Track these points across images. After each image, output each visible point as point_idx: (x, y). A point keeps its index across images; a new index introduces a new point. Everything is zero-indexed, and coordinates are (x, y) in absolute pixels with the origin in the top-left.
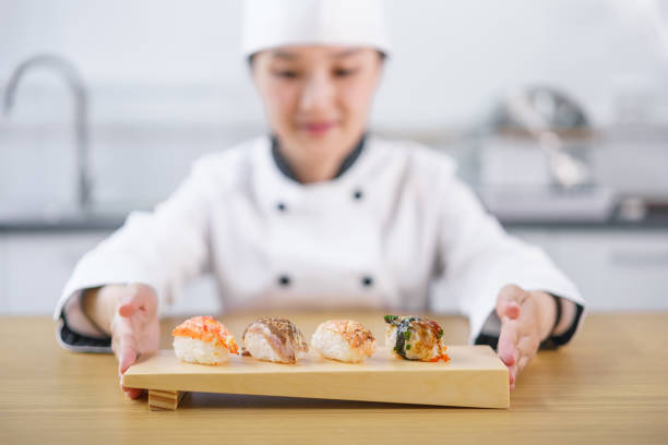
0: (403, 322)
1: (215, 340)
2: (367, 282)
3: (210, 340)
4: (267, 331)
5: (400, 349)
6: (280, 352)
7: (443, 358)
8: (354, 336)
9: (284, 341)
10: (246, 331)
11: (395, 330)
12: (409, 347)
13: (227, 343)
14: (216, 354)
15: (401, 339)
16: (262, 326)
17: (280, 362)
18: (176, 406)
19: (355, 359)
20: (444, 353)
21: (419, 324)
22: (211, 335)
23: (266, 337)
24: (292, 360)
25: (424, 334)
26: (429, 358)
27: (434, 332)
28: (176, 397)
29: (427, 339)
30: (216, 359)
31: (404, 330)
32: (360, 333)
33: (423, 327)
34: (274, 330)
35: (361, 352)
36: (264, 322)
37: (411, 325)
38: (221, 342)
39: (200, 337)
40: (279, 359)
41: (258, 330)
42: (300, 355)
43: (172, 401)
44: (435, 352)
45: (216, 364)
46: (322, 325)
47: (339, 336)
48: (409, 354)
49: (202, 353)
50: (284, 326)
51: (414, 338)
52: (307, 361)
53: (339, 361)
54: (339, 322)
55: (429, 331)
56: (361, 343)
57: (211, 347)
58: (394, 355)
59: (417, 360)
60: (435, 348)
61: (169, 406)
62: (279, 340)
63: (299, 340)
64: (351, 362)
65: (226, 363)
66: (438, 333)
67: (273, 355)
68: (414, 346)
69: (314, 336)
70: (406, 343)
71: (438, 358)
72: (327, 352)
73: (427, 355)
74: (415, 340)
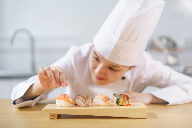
0: (118, 95)
1: (67, 100)
3: (66, 100)
5: (117, 103)
9: (86, 100)
10: (76, 98)
11: (116, 97)
12: (120, 102)
13: (70, 101)
14: (67, 104)
16: (80, 97)
17: (85, 106)
18: (56, 118)
20: (129, 103)
21: (123, 96)
23: (81, 99)
24: (88, 106)
25: (124, 98)
26: (126, 105)
28: (56, 116)
30: (67, 105)
31: (119, 97)
32: (106, 98)
34: (83, 98)
35: (107, 103)
39: (63, 99)
40: (84, 105)
42: (90, 104)
43: (55, 116)
44: (127, 103)
45: (67, 107)
47: (101, 99)
48: (120, 104)
49: (64, 104)
50: (86, 96)
52: (92, 106)
53: (101, 106)
55: (125, 98)
56: (107, 101)
57: (66, 102)
59: (122, 105)
62: (84, 100)
63: (90, 100)
64: (104, 106)
65: (70, 107)
66: (128, 98)
67: (83, 104)
68: (121, 102)
70: (119, 101)
71: (128, 105)
72: (98, 104)
73: (125, 104)
74: (122, 100)
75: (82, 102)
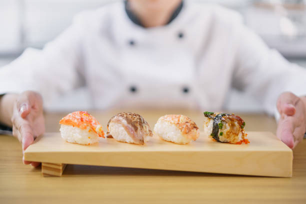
0: (217, 116)
1: (89, 128)
2: (186, 90)
3: (85, 128)
4: (125, 122)
5: (215, 135)
6: (134, 137)
7: (245, 141)
8: (184, 126)
9: (136, 129)
10: (110, 121)
11: (212, 122)
12: (221, 134)
13: (97, 130)
14: (89, 138)
15: (216, 128)
16: (121, 118)
17: (133, 144)
18: (61, 174)
19: (185, 142)
20: (245, 138)
21: (229, 118)
22: (85, 124)
23: (123, 126)
24: (142, 142)
25: (233, 126)
26: (236, 141)
27: (239, 124)
28: (61, 168)
29: (235, 128)
30: (89, 141)
31: (219, 122)
32: (189, 124)
33: (232, 120)
34: (129, 122)
35: (190, 136)
36: (122, 116)
37: (223, 119)
38: (93, 129)
39: (78, 126)
40: (132, 141)
41: (118, 121)
42: (147, 139)
43: (58, 170)
44: (240, 138)
45: (89, 144)
46: (162, 118)
47: (174, 126)
48: (221, 138)
49: (80, 137)
50: (136, 119)
51: (226, 128)
52: (151, 143)
53: (173, 143)
54: (174, 116)
55: (236, 123)
56: (190, 131)
57: (86, 133)
58: (211, 139)
59: (227, 143)
60: (240, 135)
61: (56, 174)
62: (133, 129)
63: (146, 128)
64: (182, 144)
65: (95, 144)
66: (242, 124)
67: (128, 138)
68: (225, 133)
69: (156, 125)
70: (220, 131)
71: (242, 141)
72: (166, 137)
73: (234, 140)
75: (126, 133)
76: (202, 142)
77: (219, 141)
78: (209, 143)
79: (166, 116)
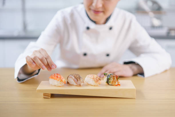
0: (108, 75)
1: (60, 80)
3: (59, 80)
4: (73, 78)
7: (119, 85)
8: (96, 79)
9: (78, 81)
10: (68, 77)
11: (106, 77)
12: (110, 82)
13: (63, 81)
14: (60, 84)
15: (108, 80)
16: (72, 76)
18: (50, 97)
19: (96, 85)
20: (119, 83)
21: (113, 76)
22: (59, 79)
24: (80, 85)
25: (114, 79)
26: (115, 85)
27: (116, 78)
28: (50, 95)
29: (115, 80)
30: (60, 85)
31: (109, 77)
32: (97, 79)
33: (114, 77)
34: (75, 78)
35: (98, 83)
36: (73, 75)
37: (111, 76)
38: (62, 81)
39: (56, 79)
40: (76, 85)
41: (71, 77)
42: (82, 84)
44: (117, 83)
45: (60, 86)
46: (88, 76)
47: (92, 79)
48: (110, 84)
49: (57, 83)
50: (78, 76)
51: (111, 79)
52: (84, 85)
53: (92, 85)
54: (92, 75)
55: (115, 78)
56: (98, 81)
57: (59, 82)
59: (112, 85)
61: (48, 97)
62: (76, 80)
63: (82, 80)
64: (95, 86)
65: (62, 86)
67: (75, 84)
68: (111, 82)
69: (86, 79)
70: (109, 81)
71: (118, 85)
72: (89, 83)
73: (115, 84)
74: (111, 80)
75: (74, 82)
76: (103, 85)
77: (109, 85)
78: (106, 85)
79: (89, 75)
